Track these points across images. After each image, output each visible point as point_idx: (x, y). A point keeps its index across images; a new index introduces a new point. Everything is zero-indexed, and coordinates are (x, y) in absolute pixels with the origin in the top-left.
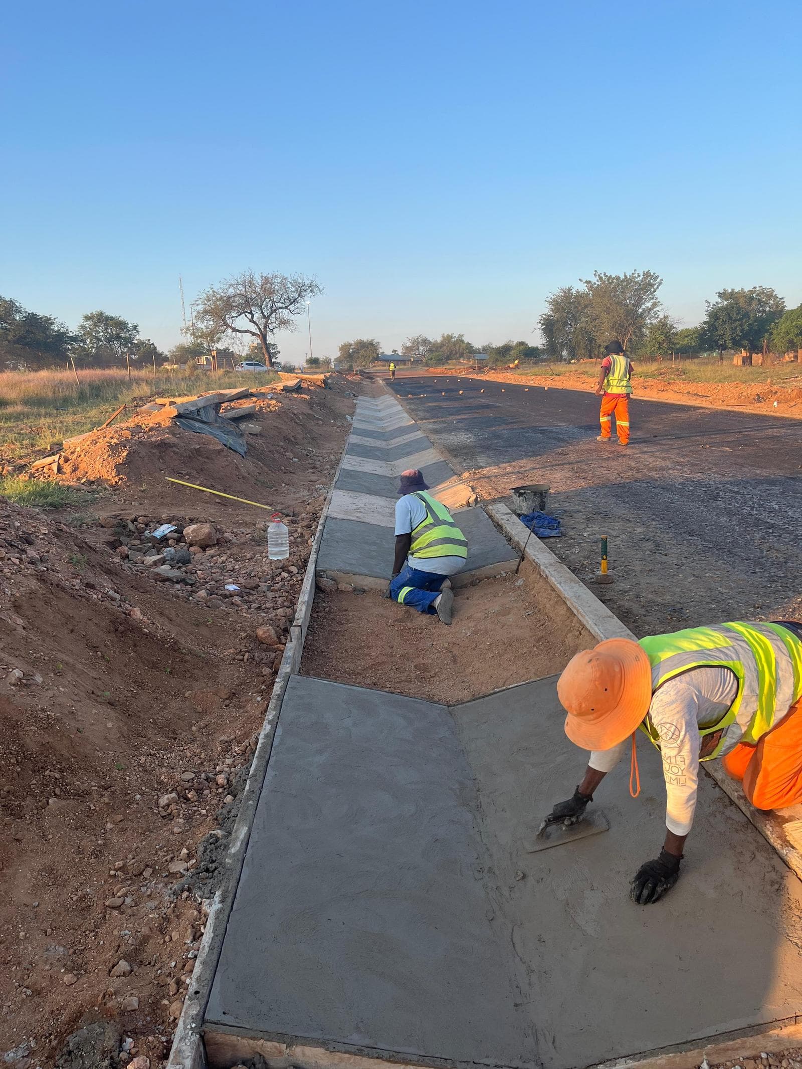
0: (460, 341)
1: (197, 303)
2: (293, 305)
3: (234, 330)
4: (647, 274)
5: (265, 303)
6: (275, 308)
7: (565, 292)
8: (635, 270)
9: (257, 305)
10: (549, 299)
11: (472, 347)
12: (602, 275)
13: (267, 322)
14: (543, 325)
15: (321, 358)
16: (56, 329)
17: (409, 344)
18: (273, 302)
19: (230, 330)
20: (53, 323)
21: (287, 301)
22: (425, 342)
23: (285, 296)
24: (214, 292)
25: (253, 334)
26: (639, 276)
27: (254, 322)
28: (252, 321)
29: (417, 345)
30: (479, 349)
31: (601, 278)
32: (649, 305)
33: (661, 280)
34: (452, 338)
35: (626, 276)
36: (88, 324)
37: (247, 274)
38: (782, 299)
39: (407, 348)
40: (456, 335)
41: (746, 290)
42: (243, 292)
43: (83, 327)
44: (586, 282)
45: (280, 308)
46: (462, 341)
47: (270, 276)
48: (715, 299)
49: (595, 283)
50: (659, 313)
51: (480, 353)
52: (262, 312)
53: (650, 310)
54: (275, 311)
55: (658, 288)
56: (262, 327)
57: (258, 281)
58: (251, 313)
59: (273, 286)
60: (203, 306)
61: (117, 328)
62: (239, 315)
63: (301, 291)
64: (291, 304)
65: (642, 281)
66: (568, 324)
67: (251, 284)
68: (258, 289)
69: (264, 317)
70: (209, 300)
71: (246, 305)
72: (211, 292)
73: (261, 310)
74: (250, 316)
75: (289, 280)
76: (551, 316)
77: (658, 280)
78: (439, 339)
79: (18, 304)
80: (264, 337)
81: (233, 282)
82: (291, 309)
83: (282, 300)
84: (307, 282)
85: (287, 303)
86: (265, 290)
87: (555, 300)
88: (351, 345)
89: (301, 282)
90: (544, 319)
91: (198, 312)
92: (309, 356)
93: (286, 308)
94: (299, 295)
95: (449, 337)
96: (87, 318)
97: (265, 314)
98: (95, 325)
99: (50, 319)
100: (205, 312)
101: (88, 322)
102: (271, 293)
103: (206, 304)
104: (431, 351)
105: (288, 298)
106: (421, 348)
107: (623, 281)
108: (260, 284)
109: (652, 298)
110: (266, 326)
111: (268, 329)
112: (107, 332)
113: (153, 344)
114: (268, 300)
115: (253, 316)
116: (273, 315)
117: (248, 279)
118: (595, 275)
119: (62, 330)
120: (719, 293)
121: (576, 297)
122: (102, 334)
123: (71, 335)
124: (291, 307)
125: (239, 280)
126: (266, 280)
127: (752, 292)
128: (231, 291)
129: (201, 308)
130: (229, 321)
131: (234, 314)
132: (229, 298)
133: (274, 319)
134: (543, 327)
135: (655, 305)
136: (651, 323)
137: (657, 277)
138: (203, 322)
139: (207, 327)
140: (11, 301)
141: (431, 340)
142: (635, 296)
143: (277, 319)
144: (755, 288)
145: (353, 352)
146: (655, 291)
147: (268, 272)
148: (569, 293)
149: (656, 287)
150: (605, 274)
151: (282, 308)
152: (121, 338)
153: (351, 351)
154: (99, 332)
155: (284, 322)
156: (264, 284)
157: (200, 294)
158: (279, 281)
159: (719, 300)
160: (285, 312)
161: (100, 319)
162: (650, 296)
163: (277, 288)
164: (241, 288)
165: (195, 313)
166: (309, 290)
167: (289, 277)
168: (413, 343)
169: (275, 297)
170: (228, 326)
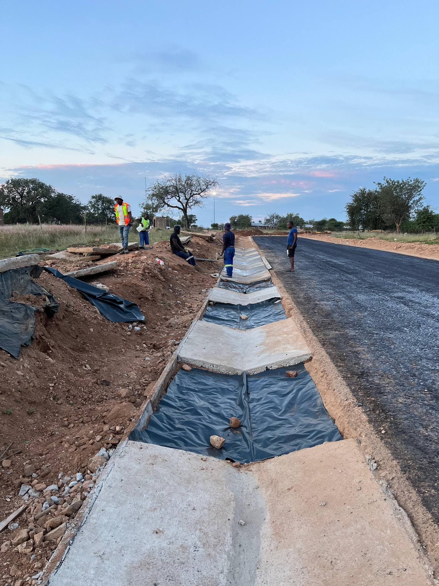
0: (297, 217)
1: (149, 190)
3: (168, 205)
4: (417, 181)
5: (187, 191)
6: (192, 194)
7: (361, 190)
8: (409, 177)
9: (183, 192)
10: (352, 194)
11: (304, 221)
13: (187, 202)
15: (219, 223)
16: (74, 202)
18: (192, 191)
19: (166, 206)
20: (73, 199)
21: (200, 190)
22: (277, 217)
23: (199, 187)
24: (159, 184)
25: (179, 208)
27: (180, 202)
28: (179, 201)
29: (273, 218)
30: (307, 222)
31: (387, 182)
32: (416, 198)
33: (426, 184)
34: (292, 215)
35: (403, 181)
37: (178, 174)
39: (267, 220)
40: (295, 214)
42: (175, 185)
43: (91, 202)
44: (378, 184)
45: (195, 194)
47: (191, 176)
49: (383, 185)
50: (423, 204)
51: (308, 224)
52: (185, 196)
53: (418, 201)
54: (192, 196)
56: (184, 205)
57: (184, 179)
58: (179, 196)
59: (192, 181)
61: (108, 203)
62: (172, 198)
63: (208, 185)
64: (202, 192)
65: (413, 184)
66: (362, 209)
67: (180, 180)
68: (184, 183)
69: (186, 199)
70: (155, 189)
71: (176, 192)
72: (157, 184)
74: (178, 198)
76: (353, 204)
77: (424, 184)
78: (285, 216)
79: (53, 188)
80: (185, 210)
81: (170, 179)
82: (202, 195)
83: (197, 190)
84: (212, 180)
85: (200, 191)
86: (187, 184)
87: (355, 195)
88: (236, 217)
89: (208, 179)
90: (348, 206)
91: (149, 195)
92: (213, 223)
93: (199, 194)
94: (207, 187)
95: (291, 215)
96: (93, 197)
97: (187, 197)
98: (97, 201)
99: (72, 197)
100: (153, 195)
101: (93, 199)
102: (191, 186)
103: (153, 191)
104: (280, 222)
106: (275, 220)
107: (401, 184)
109: (419, 195)
110: (187, 204)
111: (188, 206)
112: (103, 205)
114: (189, 189)
115: (180, 198)
116: (191, 198)
117: (178, 177)
118: (384, 179)
119: (78, 203)
121: (368, 194)
122: (100, 206)
123: (82, 206)
124: (202, 194)
125: (173, 178)
126: (188, 179)
128: (168, 184)
129: (151, 192)
130: (166, 201)
131: (169, 197)
132: (167, 187)
133: (192, 200)
134: (348, 210)
135: (420, 199)
136: (418, 210)
137: (423, 182)
138: (152, 201)
139: (154, 204)
140: (50, 186)
141: (281, 216)
142: (408, 193)
145: (237, 221)
146: (421, 190)
147: (190, 174)
148: (364, 190)
149: (422, 188)
150: (390, 179)
151: (197, 194)
152: (110, 208)
153: (236, 220)
154: (99, 205)
155: (197, 202)
157: (151, 185)
158: (196, 179)
160: (198, 196)
161: (100, 198)
162: (418, 193)
163: (194, 183)
164: (174, 181)
165: (147, 196)
166: (212, 185)
167: (202, 177)
168: (271, 217)
169: (193, 188)
170: (165, 203)
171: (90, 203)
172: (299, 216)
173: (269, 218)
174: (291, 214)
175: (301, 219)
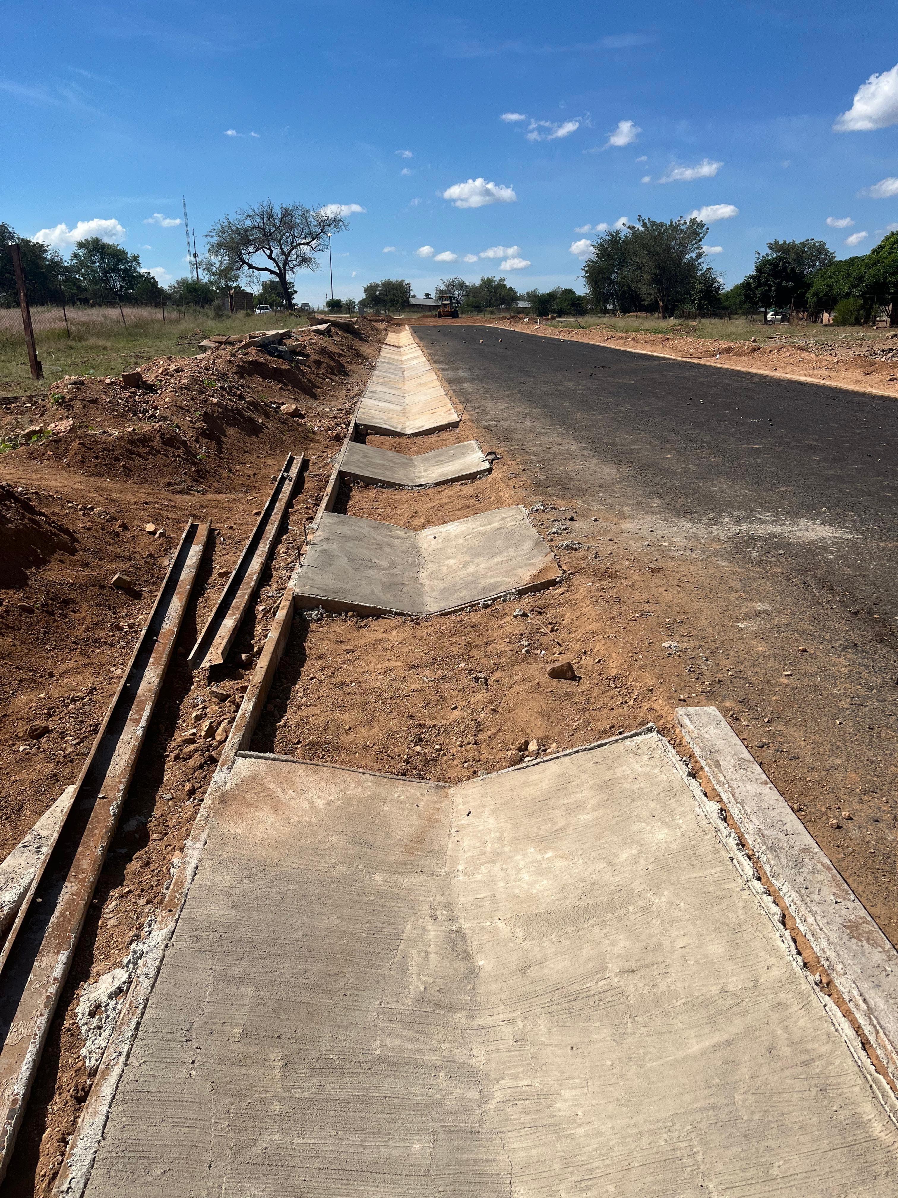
0: (501, 286)
1: (211, 234)
2: (315, 241)
3: (250, 266)
4: (694, 222)
5: (284, 238)
6: (295, 244)
7: (612, 235)
8: (682, 217)
9: (276, 240)
10: (595, 243)
11: (515, 293)
12: (646, 221)
13: (287, 259)
14: (586, 273)
15: (344, 300)
16: (49, 257)
17: (443, 288)
18: (294, 237)
19: (246, 267)
20: (46, 251)
21: (309, 237)
22: (462, 286)
23: (307, 231)
24: (229, 223)
25: (272, 272)
26: (685, 223)
27: (274, 260)
28: (270, 257)
29: (452, 289)
30: (523, 296)
31: (644, 225)
32: (693, 255)
33: (707, 229)
34: (492, 282)
35: (671, 223)
36: (81, 252)
37: (266, 204)
38: (833, 253)
39: (441, 292)
40: (497, 278)
41: (797, 242)
42: (261, 225)
44: (629, 227)
45: (300, 244)
46: (505, 286)
47: (290, 207)
48: (765, 251)
49: (638, 229)
50: (702, 265)
51: (523, 300)
52: (281, 248)
53: (694, 261)
54: (295, 247)
55: (703, 237)
56: (281, 265)
57: (278, 212)
58: (269, 249)
59: (294, 219)
60: (217, 238)
61: (115, 258)
62: (257, 251)
63: (324, 226)
64: (314, 239)
65: (688, 229)
66: (614, 272)
67: (270, 216)
68: (278, 223)
69: (283, 253)
70: (224, 233)
71: (265, 239)
72: (226, 223)
73: (281, 245)
74: (268, 252)
75: (312, 213)
76: (596, 262)
77: (704, 228)
78: (478, 283)
79: (10, 229)
80: (283, 276)
81: (250, 213)
82: (313, 246)
83: (304, 236)
86: (285, 223)
87: (601, 245)
88: (377, 286)
89: (324, 215)
90: (589, 266)
91: (212, 246)
92: (329, 298)
93: (308, 244)
94: (322, 230)
95: (490, 281)
96: (81, 245)
97: (285, 250)
98: (90, 254)
99: (42, 246)
100: (220, 245)
101: (82, 250)
102: (292, 227)
103: (220, 236)
104: (468, 296)
105: (310, 234)
106: (456, 292)
107: (668, 228)
108: (280, 216)
109: (697, 248)
110: (286, 263)
111: (287, 267)
112: (105, 262)
113: (153, 278)
114: (288, 234)
115: (271, 252)
116: (294, 252)
117: (266, 209)
118: (639, 220)
119: (56, 259)
120: (770, 244)
121: (624, 242)
122: (97, 264)
123: (66, 264)
124: (314, 243)
125: (257, 211)
126: (287, 213)
127: (803, 244)
128: (248, 223)
129: (215, 240)
130: (245, 257)
131: (251, 249)
132: (246, 230)
133: (295, 257)
134: (587, 275)
135: (699, 256)
137: (703, 226)
138: (217, 256)
139: (221, 263)
141: (468, 284)
142: (680, 245)
143: (298, 256)
144: (807, 240)
145: (380, 294)
146: (700, 240)
147: (289, 203)
148: (617, 237)
149: (701, 235)
150: (649, 219)
151: (304, 244)
152: (119, 270)
153: (378, 292)
154: (95, 263)
155: (305, 260)
156: (284, 216)
157: (215, 224)
158: (300, 213)
159: (769, 252)
160: (307, 248)
161: (95, 247)
162: (695, 246)
163: (298, 221)
164: (259, 219)
165: (209, 246)
166: (333, 225)
167: (311, 209)
168: (448, 287)
169: (296, 232)
170: (244, 262)
171: (76, 257)
172: (505, 283)
173: (445, 288)
174: (488, 279)
175: (511, 289)
